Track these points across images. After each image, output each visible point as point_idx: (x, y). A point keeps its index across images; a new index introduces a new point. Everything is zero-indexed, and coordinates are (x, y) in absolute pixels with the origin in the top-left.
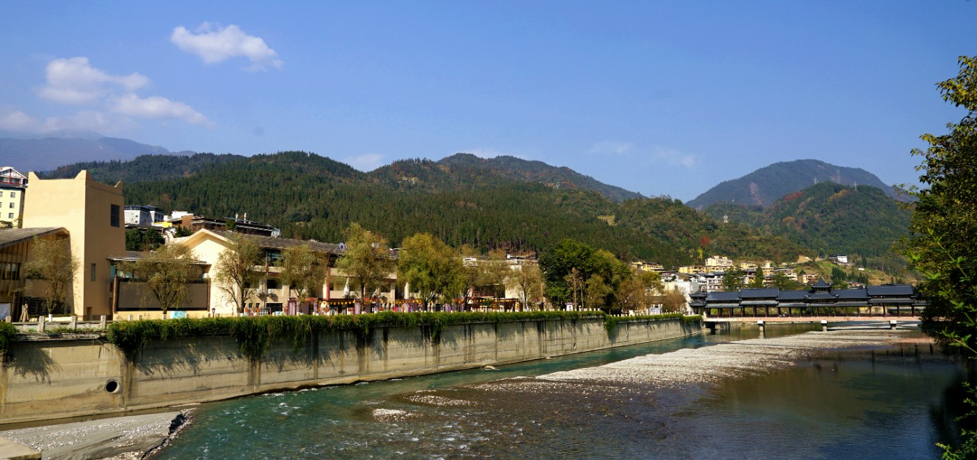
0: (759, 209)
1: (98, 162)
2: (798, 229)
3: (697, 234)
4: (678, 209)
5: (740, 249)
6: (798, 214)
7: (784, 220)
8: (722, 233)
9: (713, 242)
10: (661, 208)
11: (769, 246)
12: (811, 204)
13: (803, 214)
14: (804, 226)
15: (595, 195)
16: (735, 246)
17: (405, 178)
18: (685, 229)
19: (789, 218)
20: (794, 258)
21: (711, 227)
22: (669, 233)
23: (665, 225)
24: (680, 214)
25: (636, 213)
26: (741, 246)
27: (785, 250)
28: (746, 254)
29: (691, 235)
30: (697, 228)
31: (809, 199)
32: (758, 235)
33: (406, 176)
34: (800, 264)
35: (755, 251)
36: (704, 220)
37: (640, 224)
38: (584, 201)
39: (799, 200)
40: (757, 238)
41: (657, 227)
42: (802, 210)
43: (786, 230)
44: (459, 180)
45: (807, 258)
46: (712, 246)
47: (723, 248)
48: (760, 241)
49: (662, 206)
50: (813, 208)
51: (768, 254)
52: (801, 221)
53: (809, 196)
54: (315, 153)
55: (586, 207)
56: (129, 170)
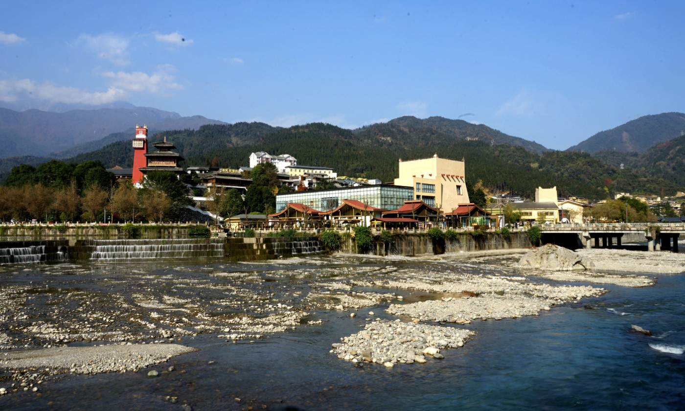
0: (635, 155)
1: (177, 130)
2: (670, 170)
3: (602, 177)
4: (588, 160)
5: (634, 188)
6: (669, 159)
7: (657, 163)
8: (620, 176)
9: (614, 182)
10: (574, 159)
11: (655, 185)
12: (679, 151)
13: (672, 159)
14: (674, 169)
15: (521, 149)
16: (630, 185)
17: (382, 138)
18: (593, 174)
19: (661, 162)
20: (674, 193)
21: (611, 172)
22: (582, 176)
23: (579, 170)
24: (588, 163)
25: (556, 162)
26: (634, 185)
27: (667, 188)
28: (638, 191)
29: (598, 178)
30: (601, 173)
31: (678, 147)
32: (646, 177)
33: (384, 137)
34: (678, 198)
35: (645, 188)
36: (606, 167)
37: (560, 170)
38: (515, 154)
39: (670, 148)
40: (645, 179)
41: (573, 172)
42: (672, 156)
43: (660, 171)
44: (419, 138)
45: (683, 193)
46: (613, 185)
47: (622, 186)
48: (648, 181)
49: (575, 157)
50: (681, 155)
51: (654, 191)
52: (672, 165)
53: (677, 145)
54: (329, 123)
55: (517, 158)
56: (200, 136)
